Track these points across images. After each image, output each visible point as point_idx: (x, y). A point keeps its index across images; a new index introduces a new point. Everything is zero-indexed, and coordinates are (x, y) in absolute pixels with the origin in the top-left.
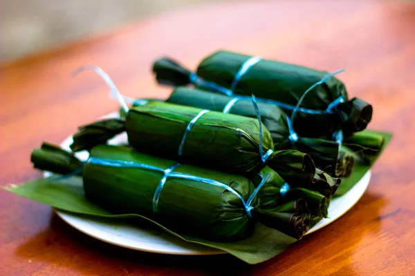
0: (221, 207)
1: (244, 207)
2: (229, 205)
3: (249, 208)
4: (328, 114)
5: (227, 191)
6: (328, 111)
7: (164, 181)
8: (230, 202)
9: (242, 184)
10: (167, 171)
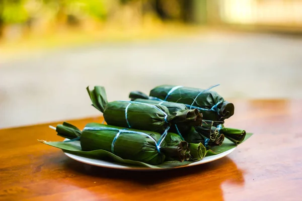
0: (143, 144)
1: (156, 146)
2: (147, 143)
3: (159, 147)
4: (211, 111)
5: (148, 137)
6: (212, 109)
7: (118, 135)
8: (148, 142)
9: (156, 136)
10: (121, 131)
